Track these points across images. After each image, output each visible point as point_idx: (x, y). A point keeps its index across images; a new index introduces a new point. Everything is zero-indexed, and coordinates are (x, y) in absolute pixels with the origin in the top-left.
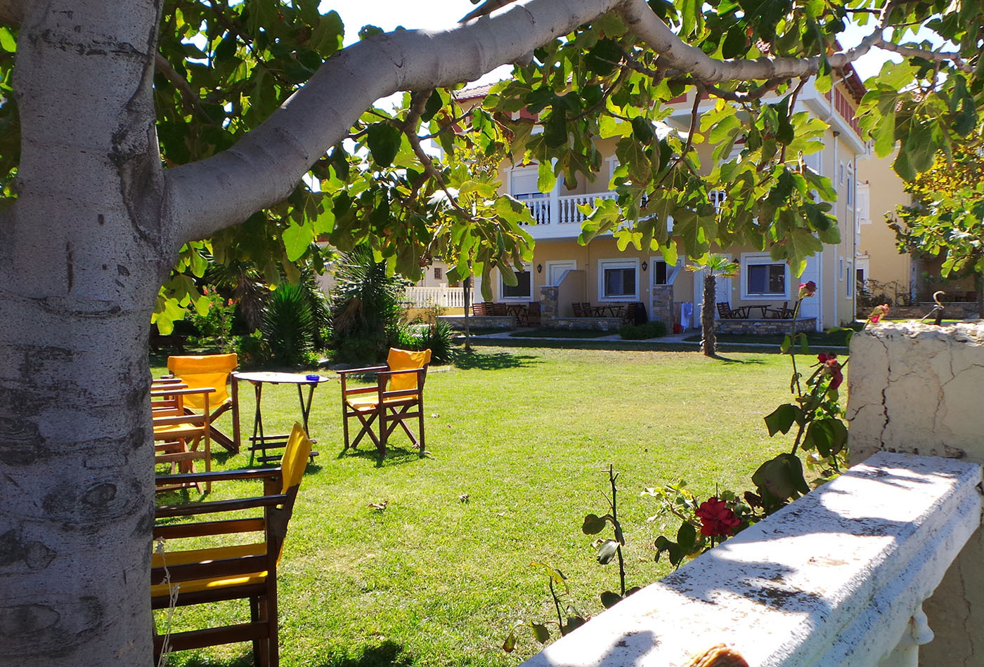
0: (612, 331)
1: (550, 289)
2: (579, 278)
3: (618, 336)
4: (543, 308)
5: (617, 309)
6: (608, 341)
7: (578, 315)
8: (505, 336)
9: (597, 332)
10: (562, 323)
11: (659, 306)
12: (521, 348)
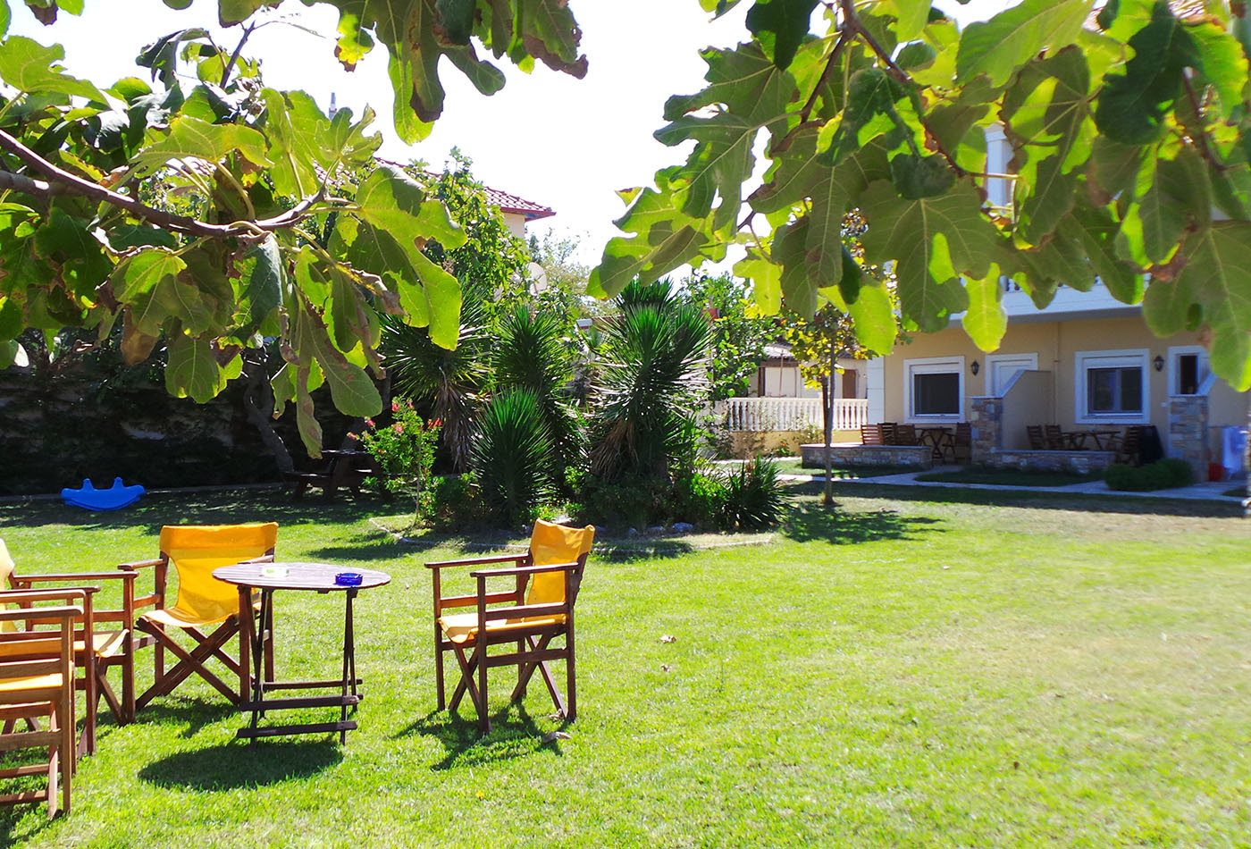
0: (1094, 475)
1: (988, 401)
2: (1042, 383)
3: (1102, 484)
4: (975, 433)
5: (1107, 436)
6: (1082, 494)
7: (1036, 446)
8: (907, 479)
9: (1070, 475)
10: (1008, 459)
11: (1181, 432)
12: (920, 503)
